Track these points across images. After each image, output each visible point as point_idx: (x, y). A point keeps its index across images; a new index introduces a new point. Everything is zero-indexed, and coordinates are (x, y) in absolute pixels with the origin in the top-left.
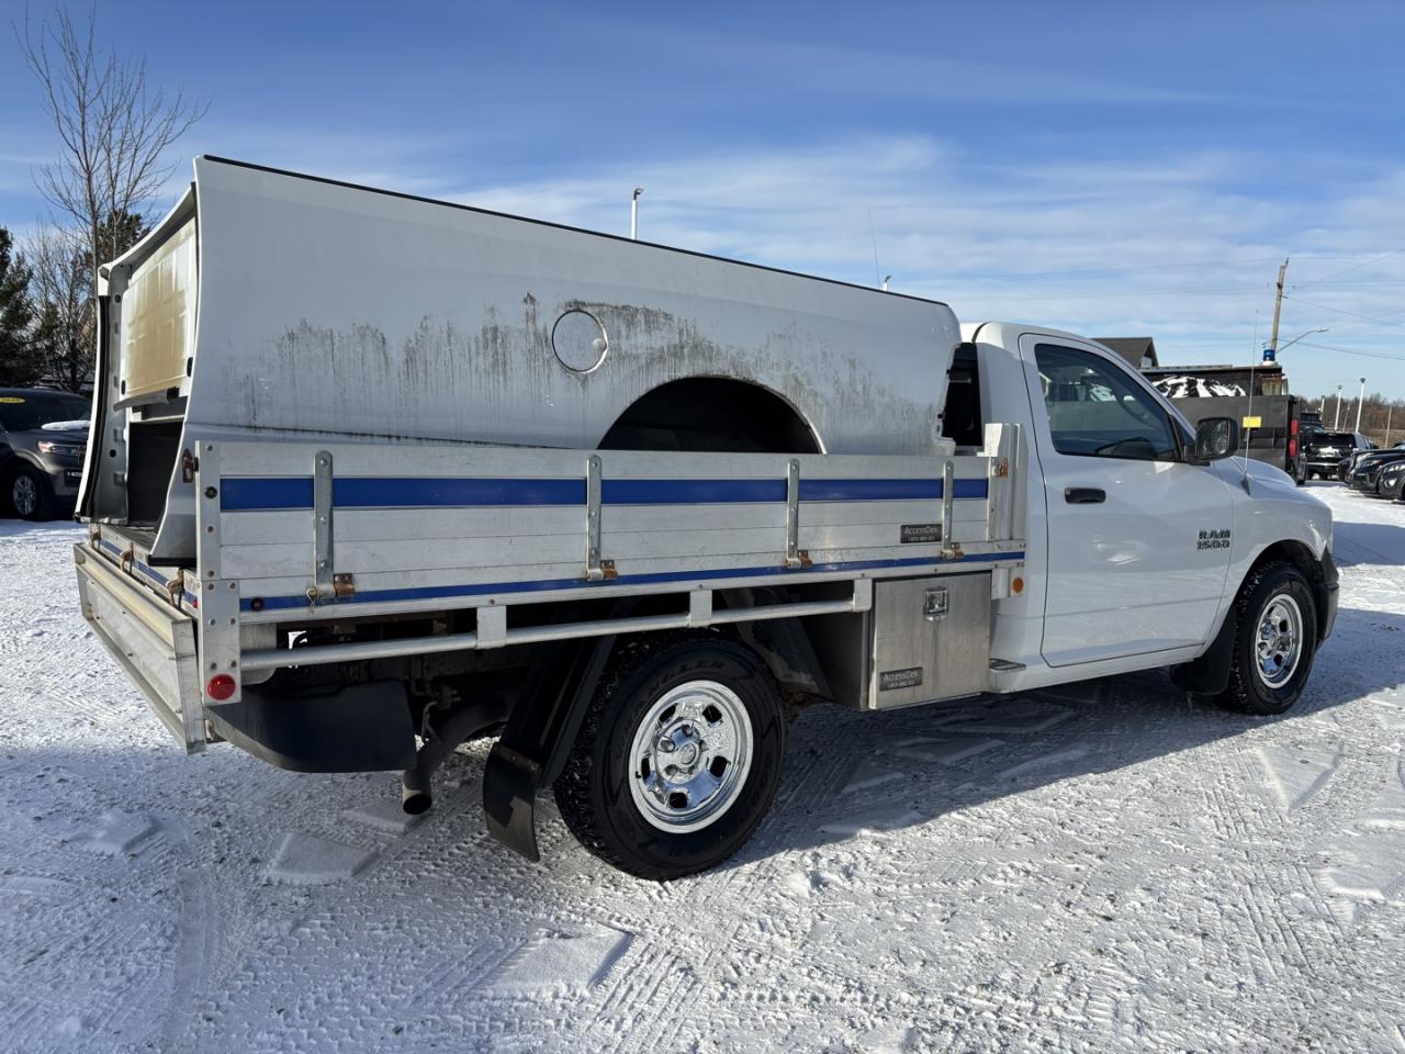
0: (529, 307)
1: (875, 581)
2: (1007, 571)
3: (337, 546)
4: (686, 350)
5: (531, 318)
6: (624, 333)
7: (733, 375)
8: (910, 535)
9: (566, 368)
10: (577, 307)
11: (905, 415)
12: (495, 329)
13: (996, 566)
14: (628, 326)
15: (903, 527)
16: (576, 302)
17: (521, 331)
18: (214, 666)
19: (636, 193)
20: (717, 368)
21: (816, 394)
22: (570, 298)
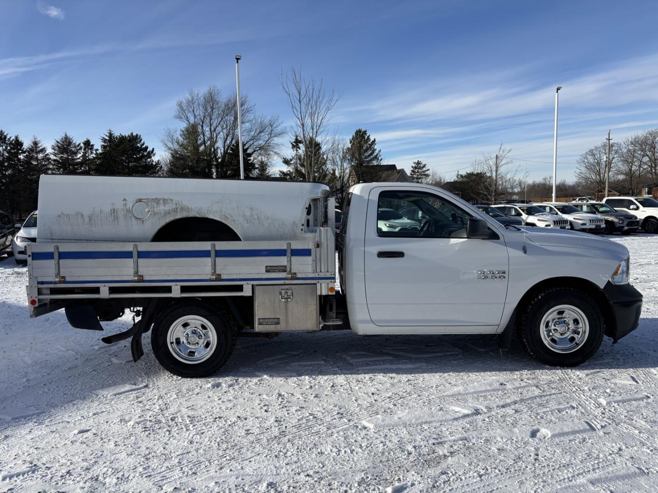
0: (125, 202)
1: (253, 285)
2: (326, 284)
3: (61, 270)
4: (178, 210)
5: (125, 205)
6: (155, 206)
7: (198, 216)
8: (269, 269)
9: (137, 218)
10: (140, 200)
11: (280, 226)
12: (114, 209)
13: (318, 282)
14: (157, 204)
15: (266, 267)
16: (140, 199)
17: (122, 209)
18: (31, 297)
19: (558, 89)
20: (191, 215)
21: (234, 221)
22: (137, 198)
